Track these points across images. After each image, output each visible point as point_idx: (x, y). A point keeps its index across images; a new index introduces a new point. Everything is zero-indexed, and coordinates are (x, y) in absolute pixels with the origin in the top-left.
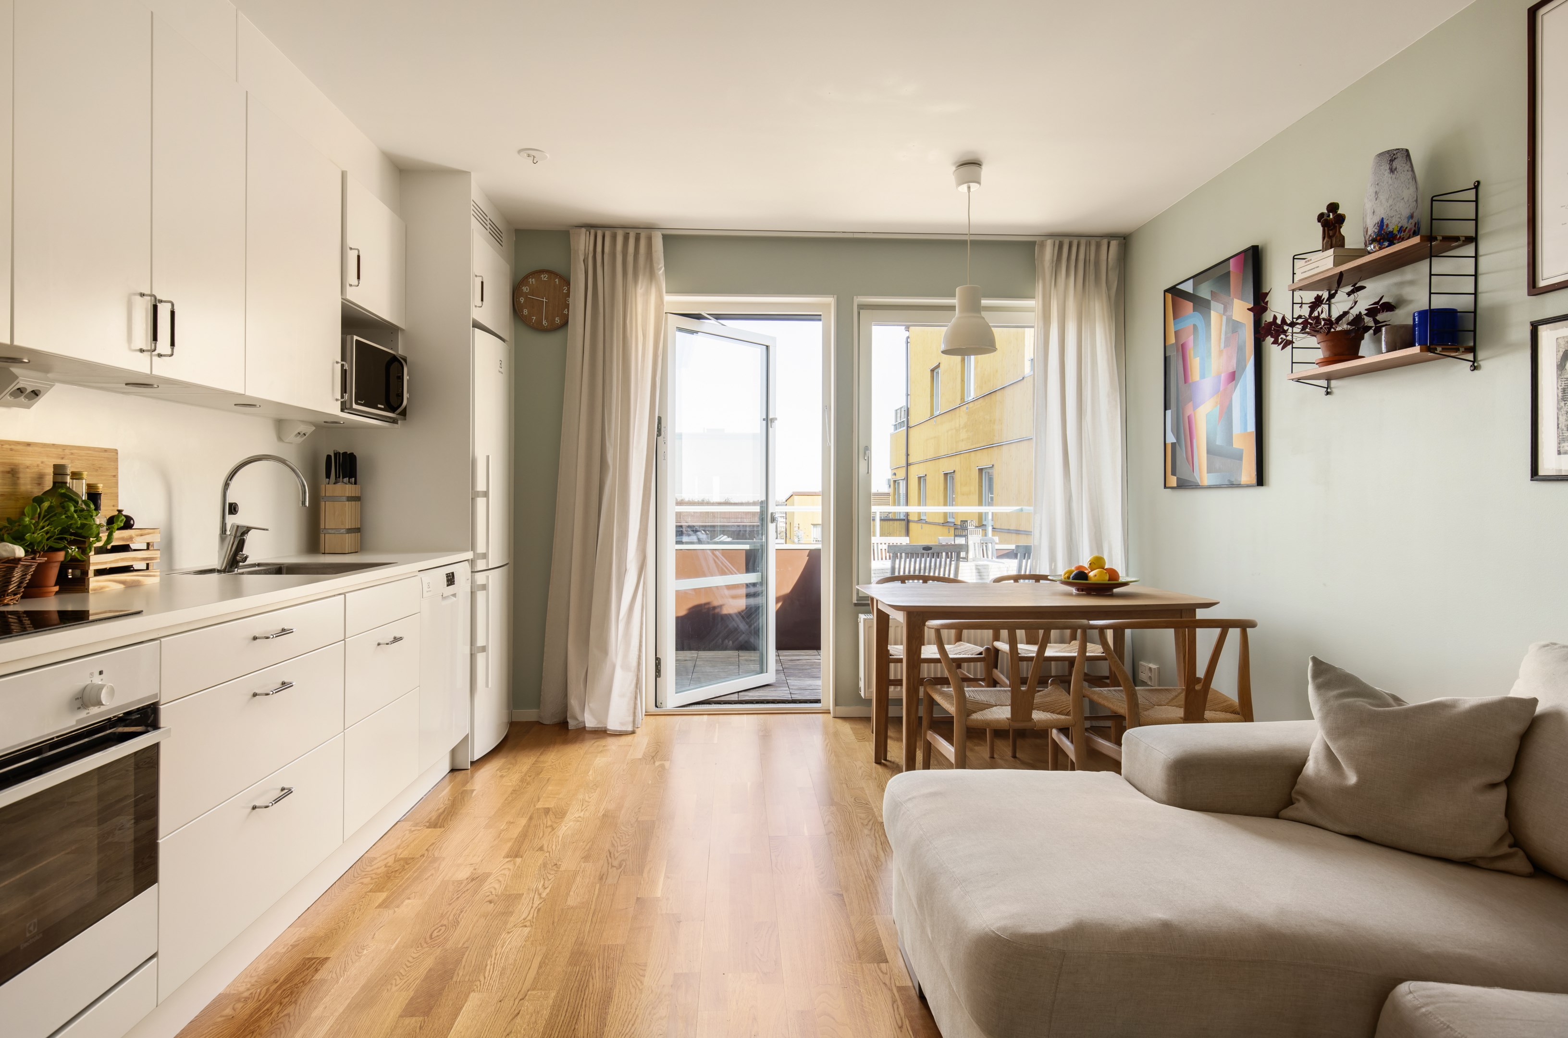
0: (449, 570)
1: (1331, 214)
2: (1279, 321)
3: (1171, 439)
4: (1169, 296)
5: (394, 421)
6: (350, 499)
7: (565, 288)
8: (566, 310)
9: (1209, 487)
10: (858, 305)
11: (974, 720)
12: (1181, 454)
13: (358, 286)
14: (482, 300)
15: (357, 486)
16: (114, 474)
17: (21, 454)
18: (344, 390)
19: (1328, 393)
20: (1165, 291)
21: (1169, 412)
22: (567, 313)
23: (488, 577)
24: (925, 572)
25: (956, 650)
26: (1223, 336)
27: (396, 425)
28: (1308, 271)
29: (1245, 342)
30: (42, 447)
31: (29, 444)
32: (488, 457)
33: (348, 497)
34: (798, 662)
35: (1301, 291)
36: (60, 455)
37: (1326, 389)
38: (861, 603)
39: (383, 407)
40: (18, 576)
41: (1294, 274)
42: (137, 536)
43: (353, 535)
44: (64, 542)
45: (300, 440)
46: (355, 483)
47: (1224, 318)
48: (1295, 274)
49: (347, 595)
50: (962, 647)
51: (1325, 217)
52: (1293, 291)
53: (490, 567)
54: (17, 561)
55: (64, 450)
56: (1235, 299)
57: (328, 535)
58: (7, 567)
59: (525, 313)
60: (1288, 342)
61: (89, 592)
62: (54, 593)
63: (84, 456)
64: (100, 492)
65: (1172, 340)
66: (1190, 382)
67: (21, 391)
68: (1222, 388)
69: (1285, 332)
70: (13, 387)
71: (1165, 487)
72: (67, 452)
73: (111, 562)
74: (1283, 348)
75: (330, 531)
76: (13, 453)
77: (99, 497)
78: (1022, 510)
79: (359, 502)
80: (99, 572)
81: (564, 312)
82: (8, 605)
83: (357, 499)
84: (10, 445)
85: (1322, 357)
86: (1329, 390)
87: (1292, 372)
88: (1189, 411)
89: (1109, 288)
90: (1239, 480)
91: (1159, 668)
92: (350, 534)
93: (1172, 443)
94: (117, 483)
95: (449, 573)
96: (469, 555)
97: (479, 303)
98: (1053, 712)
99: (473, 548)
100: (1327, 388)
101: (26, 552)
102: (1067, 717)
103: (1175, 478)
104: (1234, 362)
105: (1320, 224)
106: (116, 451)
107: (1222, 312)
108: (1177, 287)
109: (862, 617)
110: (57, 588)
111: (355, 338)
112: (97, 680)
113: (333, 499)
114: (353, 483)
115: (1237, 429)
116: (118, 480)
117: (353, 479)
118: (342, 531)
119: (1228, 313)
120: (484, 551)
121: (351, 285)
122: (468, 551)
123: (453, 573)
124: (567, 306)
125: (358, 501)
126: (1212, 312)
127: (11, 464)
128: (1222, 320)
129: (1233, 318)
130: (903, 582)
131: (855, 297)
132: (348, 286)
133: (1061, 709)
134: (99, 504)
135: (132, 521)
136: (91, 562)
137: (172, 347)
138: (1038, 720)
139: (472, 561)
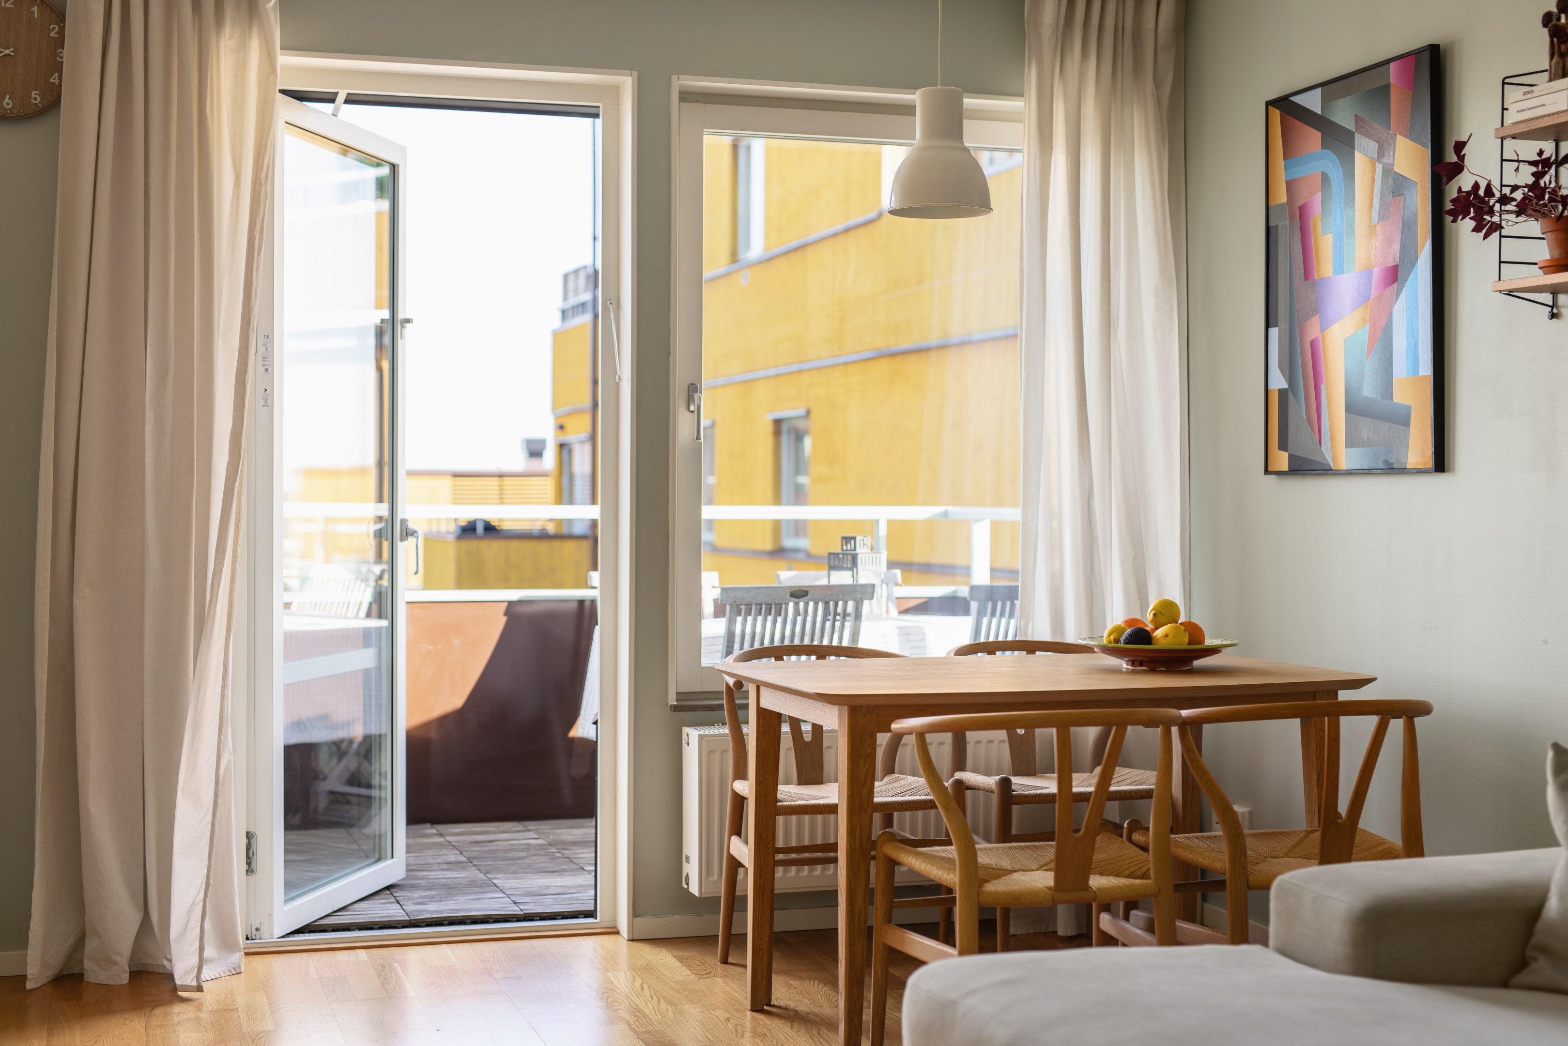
1: (1563, 16)
2: (1481, 192)
3: (1278, 382)
4: (1276, 114)
7: (54, 28)
8: (56, 75)
9: (1350, 473)
10: (680, 93)
11: (990, 894)
12: (1298, 411)
19: (1553, 316)
20: (1269, 104)
21: (1274, 332)
22: (57, 82)
24: (812, 640)
25: (892, 788)
26: (1376, 201)
28: (1528, 109)
29: (1416, 216)
34: (492, 847)
35: (1514, 140)
37: (1550, 309)
38: (688, 706)
41: (1504, 109)
47: (1379, 168)
48: (1507, 109)
50: (902, 783)
51: (1554, 22)
52: (1502, 139)
56: (1398, 136)
60: (1494, 225)
65: (1281, 197)
66: (1316, 278)
68: (1373, 294)
69: (1491, 212)
71: (1267, 471)
74: (1485, 237)
78: (946, 514)
81: (51, 80)
85: (1548, 257)
86: (1555, 311)
87: (1500, 280)
88: (1313, 331)
89: (1158, 85)
90: (1403, 461)
91: (1250, 813)
93: (1279, 390)
98: (1117, 875)
100: (1552, 307)
102: (1145, 881)
103: (1285, 455)
104: (1396, 247)
105: (1546, 30)
107: (1376, 156)
108: (1293, 99)
109: (692, 735)
115: (1400, 369)
119: (1386, 160)
124: (59, 67)
126: (1356, 152)
128: (1374, 171)
129: (1395, 170)
130: (779, 658)
131: (674, 77)
133: (1131, 870)
138: (1100, 888)
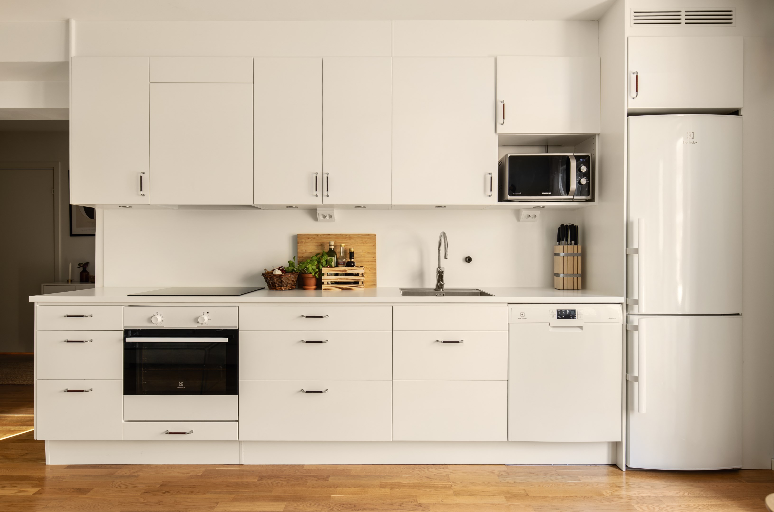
6: (566, 255)
14: (637, 92)
16: (374, 244)
17: (326, 239)
18: (491, 189)
23: (638, 320)
27: (592, 203)
30: (335, 235)
31: (329, 235)
39: (550, 193)
42: (349, 270)
43: (570, 278)
49: (394, 307)
55: (346, 236)
61: (322, 290)
62: (313, 289)
63: (356, 238)
64: (354, 252)
67: (325, 216)
70: (319, 215)
76: (322, 238)
79: (579, 257)
83: (577, 255)
95: (564, 310)
96: (621, 300)
97: (634, 93)
99: (629, 295)
106: (375, 235)
110: (314, 287)
111: (509, 155)
112: (206, 315)
120: (637, 298)
121: (502, 124)
122: (622, 296)
123: (574, 310)
127: (321, 242)
132: (499, 126)
136: (323, 279)
137: (327, 192)
139: (627, 305)
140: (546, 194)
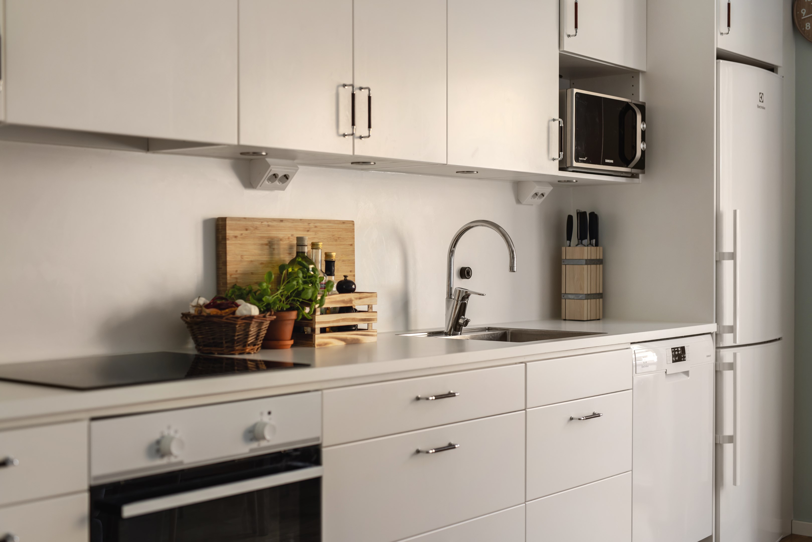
0: (678, 343)
5: (633, 176)
6: (589, 262)
13: (576, 35)
14: (729, 25)
15: (598, 248)
16: (350, 243)
17: (276, 229)
18: (562, 148)
23: (735, 355)
27: (636, 180)
30: (292, 223)
31: (282, 221)
32: (735, 212)
33: (586, 260)
36: (306, 228)
39: (612, 161)
40: (254, 331)
42: (356, 299)
43: (593, 301)
44: (297, 303)
45: (539, 201)
46: (597, 245)
49: (528, 364)
53: (738, 343)
54: (251, 318)
55: (309, 224)
57: (568, 300)
58: (245, 323)
59: (808, 27)
61: (315, 347)
62: (290, 346)
63: (326, 228)
64: (334, 260)
67: (275, 175)
70: (269, 174)
72: (312, 225)
73: (334, 321)
75: (570, 296)
76: (269, 228)
77: (332, 264)
79: (601, 266)
80: (323, 330)
82: (249, 353)
83: (599, 262)
84: (268, 222)
92: (589, 301)
94: (353, 251)
95: (678, 348)
96: (712, 327)
97: (724, 28)
99: (718, 319)
101: (260, 311)
106: (352, 223)
110: (292, 342)
111: (576, 91)
112: (266, 418)
113: (575, 262)
114: (594, 245)
116: (354, 248)
117: (594, 240)
118: (581, 296)
120: (731, 324)
121: (569, 36)
122: (711, 322)
123: (683, 348)
125: (600, 264)
127: (269, 237)
132: (566, 37)
134: (333, 270)
135: (354, 285)
136: (316, 321)
137: (369, 129)
139: (716, 334)
140: (609, 163)
